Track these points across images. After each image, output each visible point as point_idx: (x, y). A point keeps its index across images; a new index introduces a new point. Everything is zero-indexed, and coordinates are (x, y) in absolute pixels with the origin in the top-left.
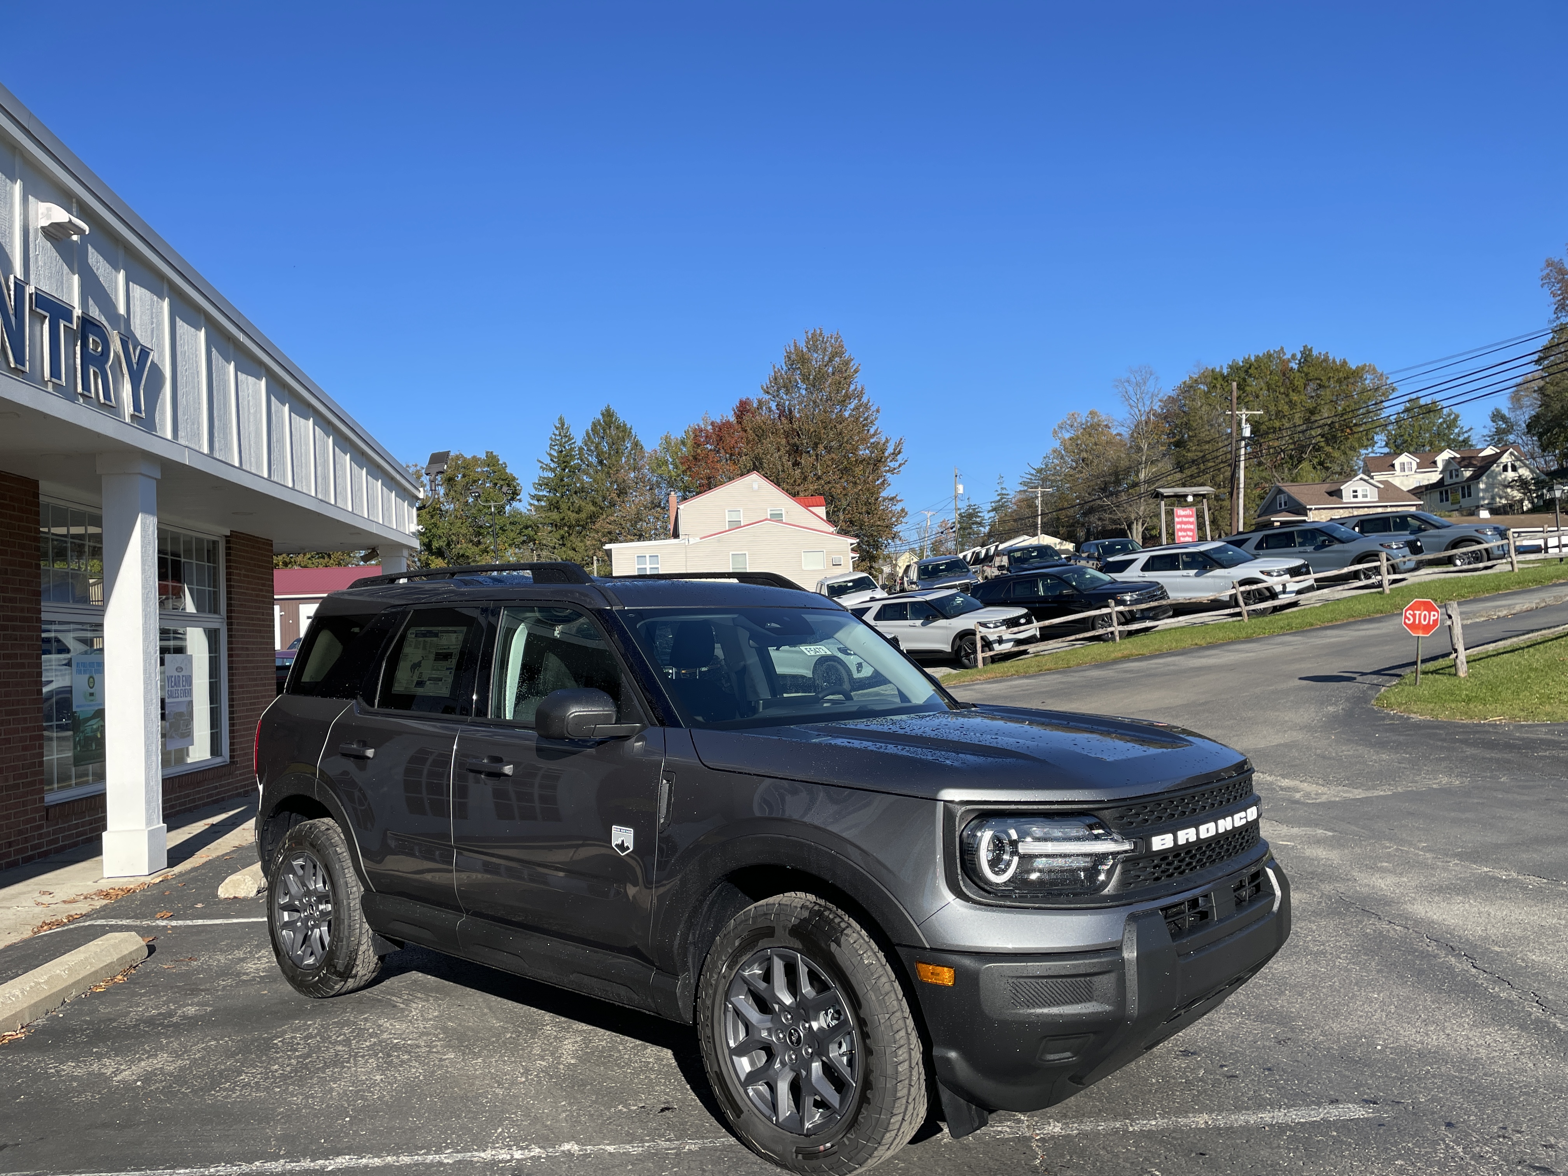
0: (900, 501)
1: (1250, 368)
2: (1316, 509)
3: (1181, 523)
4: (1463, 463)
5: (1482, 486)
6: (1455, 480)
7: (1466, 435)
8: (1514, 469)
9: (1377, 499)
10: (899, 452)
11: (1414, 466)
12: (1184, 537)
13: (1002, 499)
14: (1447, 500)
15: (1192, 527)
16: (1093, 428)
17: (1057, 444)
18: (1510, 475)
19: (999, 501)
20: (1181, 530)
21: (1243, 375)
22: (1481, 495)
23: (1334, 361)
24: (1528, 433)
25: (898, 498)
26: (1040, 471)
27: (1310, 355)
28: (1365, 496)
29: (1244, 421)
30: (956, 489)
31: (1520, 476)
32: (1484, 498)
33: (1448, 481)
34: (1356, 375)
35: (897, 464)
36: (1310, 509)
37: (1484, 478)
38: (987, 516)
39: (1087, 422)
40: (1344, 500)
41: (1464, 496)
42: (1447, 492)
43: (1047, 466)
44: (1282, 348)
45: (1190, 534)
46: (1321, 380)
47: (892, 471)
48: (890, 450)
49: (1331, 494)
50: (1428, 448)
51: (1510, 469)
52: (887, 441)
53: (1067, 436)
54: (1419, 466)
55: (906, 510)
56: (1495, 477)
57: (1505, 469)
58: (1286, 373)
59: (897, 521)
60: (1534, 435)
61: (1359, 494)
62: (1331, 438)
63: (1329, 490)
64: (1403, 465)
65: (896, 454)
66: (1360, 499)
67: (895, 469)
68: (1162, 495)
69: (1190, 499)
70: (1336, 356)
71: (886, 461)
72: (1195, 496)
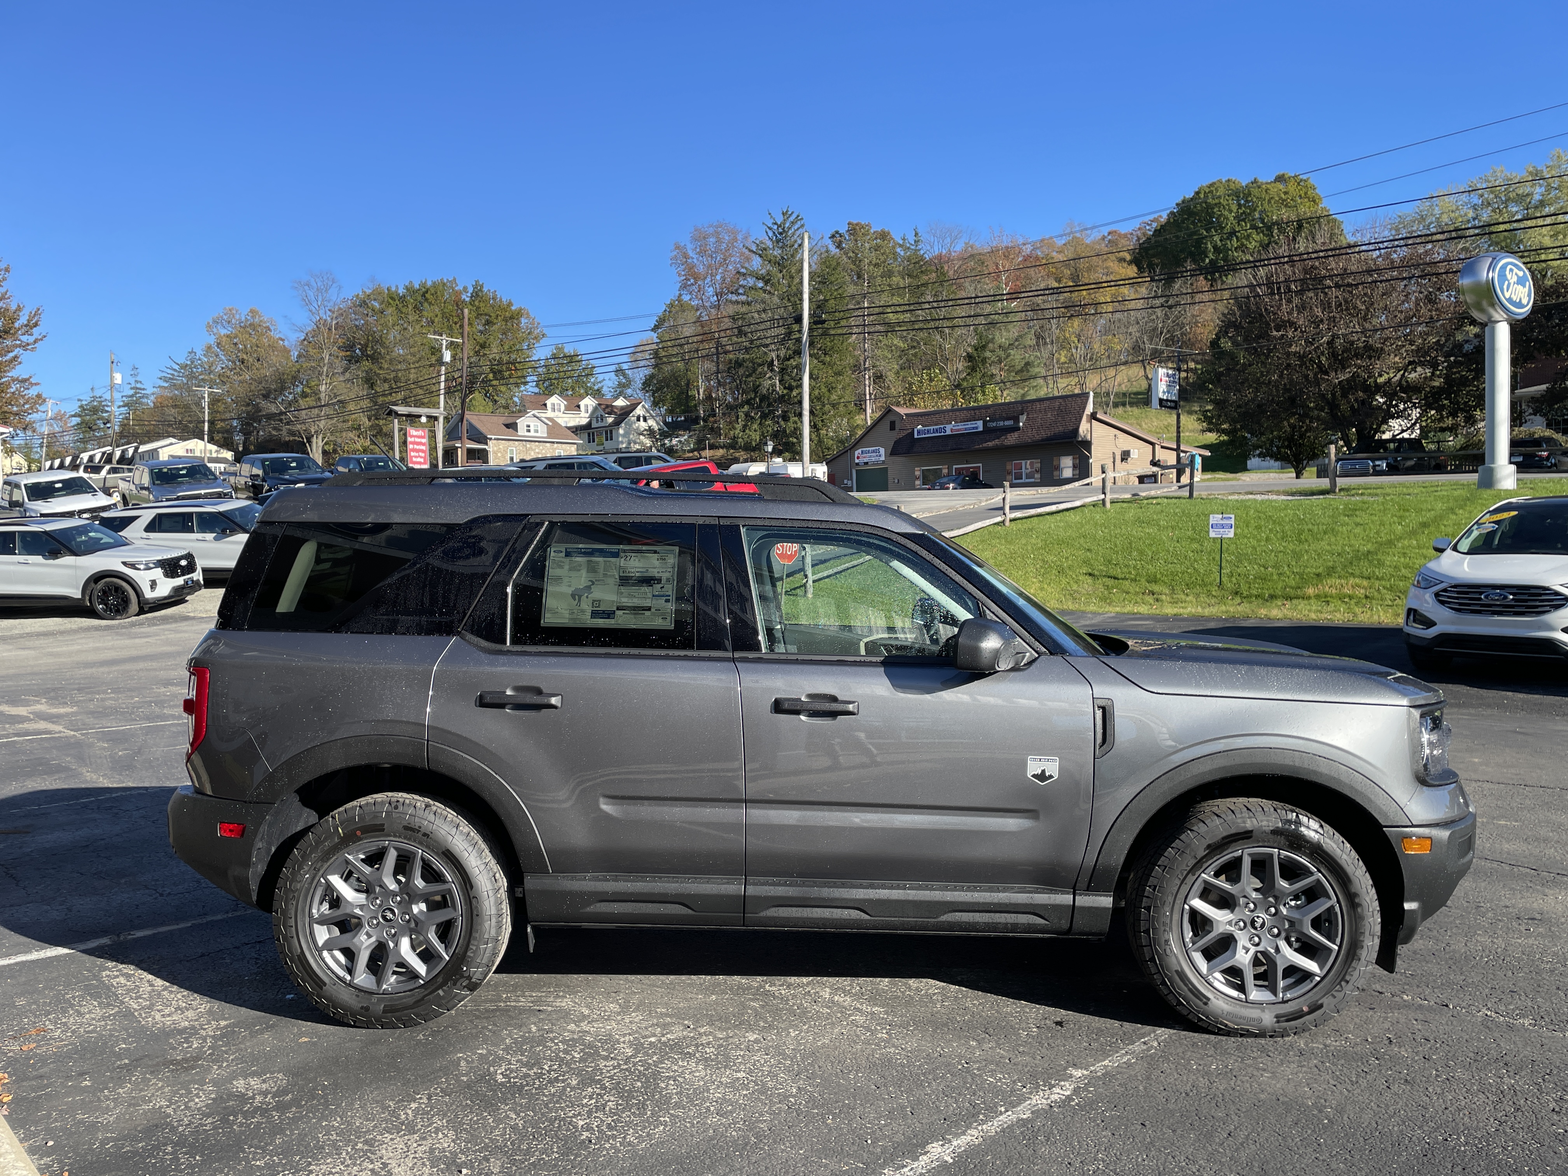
0: (36, 384)
1: (427, 292)
2: (495, 439)
3: (414, 443)
4: (607, 410)
5: (621, 431)
6: (600, 424)
7: (600, 385)
8: (645, 420)
9: (546, 435)
10: (36, 325)
11: (563, 408)
12: (416, 457)
13: (136, 393)
14: (594, 441)
15: (423, 448)
16: (253, 327)
17: (212, 340)
18: (642, 425)
19: (132, 396)
20: (414, 450)
21: (419, 298)
22: (620, 439)
23: (501, 300)
24: (643, 389)
25: (33, 380)
26: (184, 367)
27: (481, 290)
28: (537, 431)
29: (444, 347)
30: (112, 378)
31: (650, 427)
32: (622, 443)
33: (594, 425)
34: (515, 317)
35: (31, 339)
36: (491, 439)
37: (623, 425)
38: (117, 412)
39: (247, 320)
40: (519, 433)
41: (607, 440)
42: (593, 434)
43: (192, 362)
44: (455, 279)
45: (423, 455)
46: (490, 316)
47: (25, 346)
48: (23, 320)
49: (508, 426)
50: (570, 393)
51: (642, 419)
52: (19, 309)
53: (223, 332)
54: (568, 408)
55: (44, 396)
56: (631, 425)
57: (638, 419)
58: (459, 304)
59: (31, 408)
60: (647, 391)
61: (532, 428)
62: (498, 374)
63: (507, 422)
64: (553, 405)
65: (31, 326)
66: (532, 433)
67: (28, 344)
68: (396, 413)
69: (424, 420)
70: (504, 296)
71: (16, 333)
72: (428, 417)
